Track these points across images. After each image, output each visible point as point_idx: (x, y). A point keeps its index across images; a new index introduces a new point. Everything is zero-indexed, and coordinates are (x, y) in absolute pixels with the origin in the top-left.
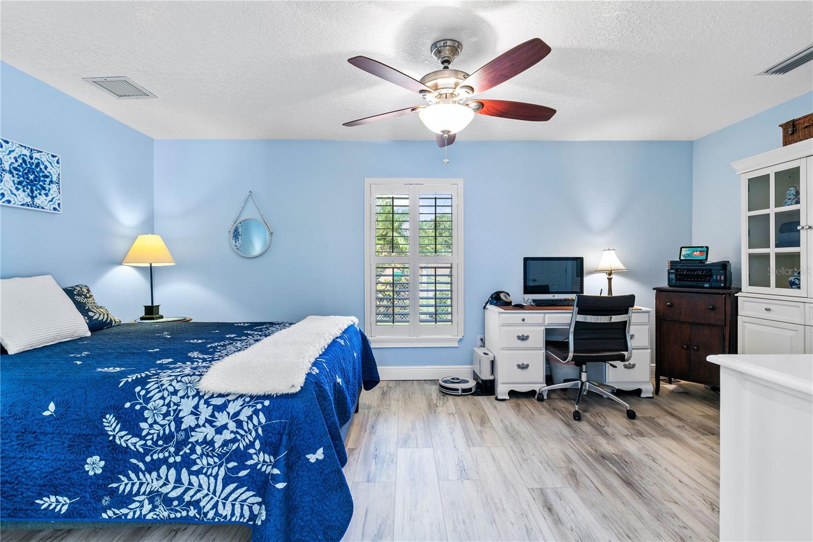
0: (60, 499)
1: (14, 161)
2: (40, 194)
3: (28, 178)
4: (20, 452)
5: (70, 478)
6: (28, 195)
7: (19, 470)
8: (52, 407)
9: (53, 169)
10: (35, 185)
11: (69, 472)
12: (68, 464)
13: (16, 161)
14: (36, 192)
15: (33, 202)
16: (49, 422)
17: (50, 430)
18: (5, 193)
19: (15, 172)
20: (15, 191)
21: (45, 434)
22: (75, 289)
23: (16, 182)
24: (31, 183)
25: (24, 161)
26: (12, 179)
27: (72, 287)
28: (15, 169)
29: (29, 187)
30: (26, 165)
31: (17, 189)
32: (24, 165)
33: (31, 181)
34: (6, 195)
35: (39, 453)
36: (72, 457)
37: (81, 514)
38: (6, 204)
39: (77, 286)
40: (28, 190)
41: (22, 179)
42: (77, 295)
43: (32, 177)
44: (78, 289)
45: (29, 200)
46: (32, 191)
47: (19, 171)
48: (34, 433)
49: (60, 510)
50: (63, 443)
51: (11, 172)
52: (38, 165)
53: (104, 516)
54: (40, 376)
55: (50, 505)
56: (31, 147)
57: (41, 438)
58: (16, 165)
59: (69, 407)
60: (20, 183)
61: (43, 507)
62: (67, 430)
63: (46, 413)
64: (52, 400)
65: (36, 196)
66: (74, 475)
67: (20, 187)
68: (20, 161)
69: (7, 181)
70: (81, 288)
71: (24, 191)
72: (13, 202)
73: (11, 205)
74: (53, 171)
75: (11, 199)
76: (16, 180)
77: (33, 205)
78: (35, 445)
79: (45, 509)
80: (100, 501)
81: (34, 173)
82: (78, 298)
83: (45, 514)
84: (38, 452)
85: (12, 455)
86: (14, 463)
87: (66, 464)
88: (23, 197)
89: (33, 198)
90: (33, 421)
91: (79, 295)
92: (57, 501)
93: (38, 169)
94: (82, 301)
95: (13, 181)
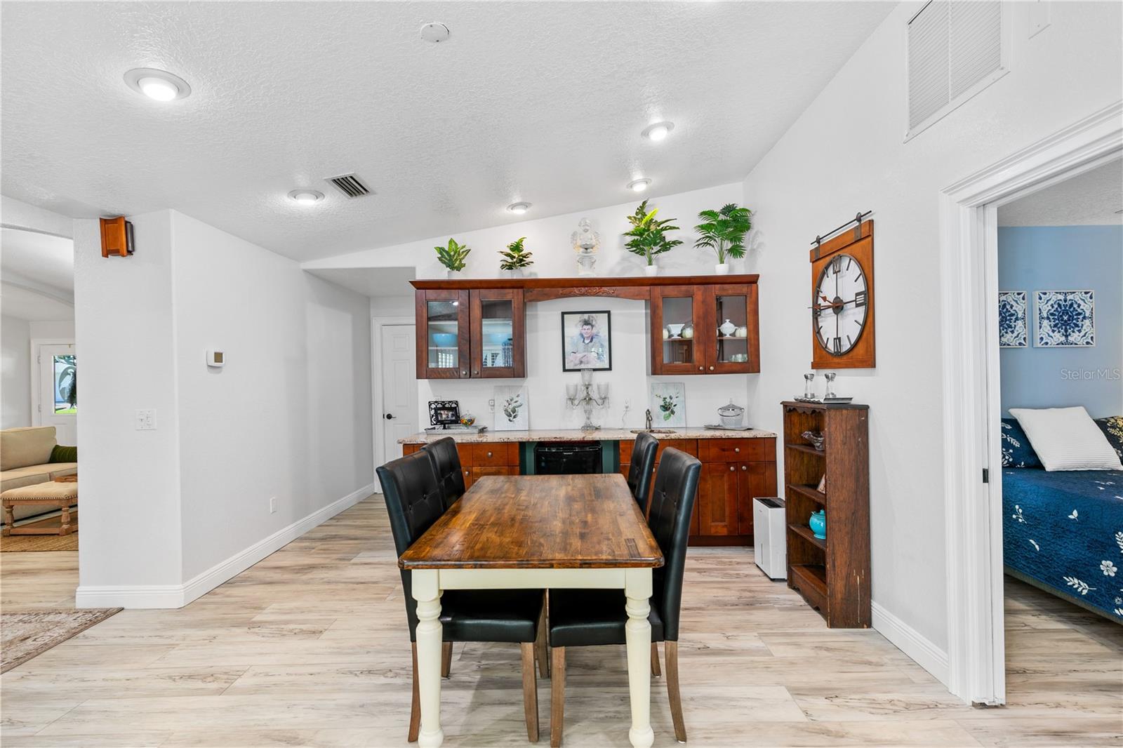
0: (1081, 583)
1: (1050, 308)
2: (1073, 332)
3: (1062, 320)
4: (1053, 538)
5: (1089, 570)
6: (1063, 334)
7: (1052, 551)
8: (1075, 513)
9: (1086, 305)
10: (1068, 324)
11: (1088, 565)
12: (1087, 559)
13: (1053, 307)
14: (1069, 331)
15: (1067, 340)
16: (1074, 524)
17: (1074, 529)
18: (1044, 337)
19: (1051, 317)
20: (1051, 334)
21: (1071, 532)
22: (1109, 421)
23: (1052, 325)
24: (1066, 323)
25: (1059, 305)
26: (1049, 323)
27: (1106, 419)
28: (1052, 314)
29: (1064, 327)
30: (1061, 308)
31: (1053, 331)
32: (1059, 309)
33: (1066, 321)
34: (1044, 339)
35: (1066, 544)
36: (1090, 555)
37: (1097, 602)
38: (1044, 346)
39: (1113, 418)
40: (1063, 331)
41: (1057, 321)
42: (1111, 427)
43: (1065, 318)
44: (1113, 421)
45: (1063, 339)
46: (1066, 331)
47: (1055, 315)
48: (1063, 528)
49: (1082, 591)
50: (1084, 543)
51: (1048, 318)
52: (1071, 305)
53: (1116, 611)
54: (1068, 490)
55: (1074, 585)
56: (1064, 291)
57: (1068, 533)
58: (1052, 311)
59: (1088, 517)
60: (1055, 326)
61: (1069, 584)
62: (1086, 534)
63: (1071, 517)
64: (1075, 508)
65: (1070, 334)
66: (1092, 569)
67: (1055, 329)
68: (1056, 306)
69: (1046, 327)
70: (1116, 420)
71: (1059, 332)
72: (1050, 343)
73: (1048, 346)
74: (1086, 308)
75: (1049, 341)
76: (1052, 324)
77: (1067, 343)
78: (1063, 537)
79: (1070, 586)
80: (1114, 599)
81: (1067, 313)
82: (1111, 431)
83: (1071, 590)
84: (1065, 542)
85: (1048, 539)
86: (1049, 545)
87: (1085, 559)
88: (1058, 337)
89: (1067, 336)
90: (1061, 519)
91: (1114, 427)
92: (1079, 584)
93: (1072, 309)
94: (1116, 434)
95: (1050, 325)
